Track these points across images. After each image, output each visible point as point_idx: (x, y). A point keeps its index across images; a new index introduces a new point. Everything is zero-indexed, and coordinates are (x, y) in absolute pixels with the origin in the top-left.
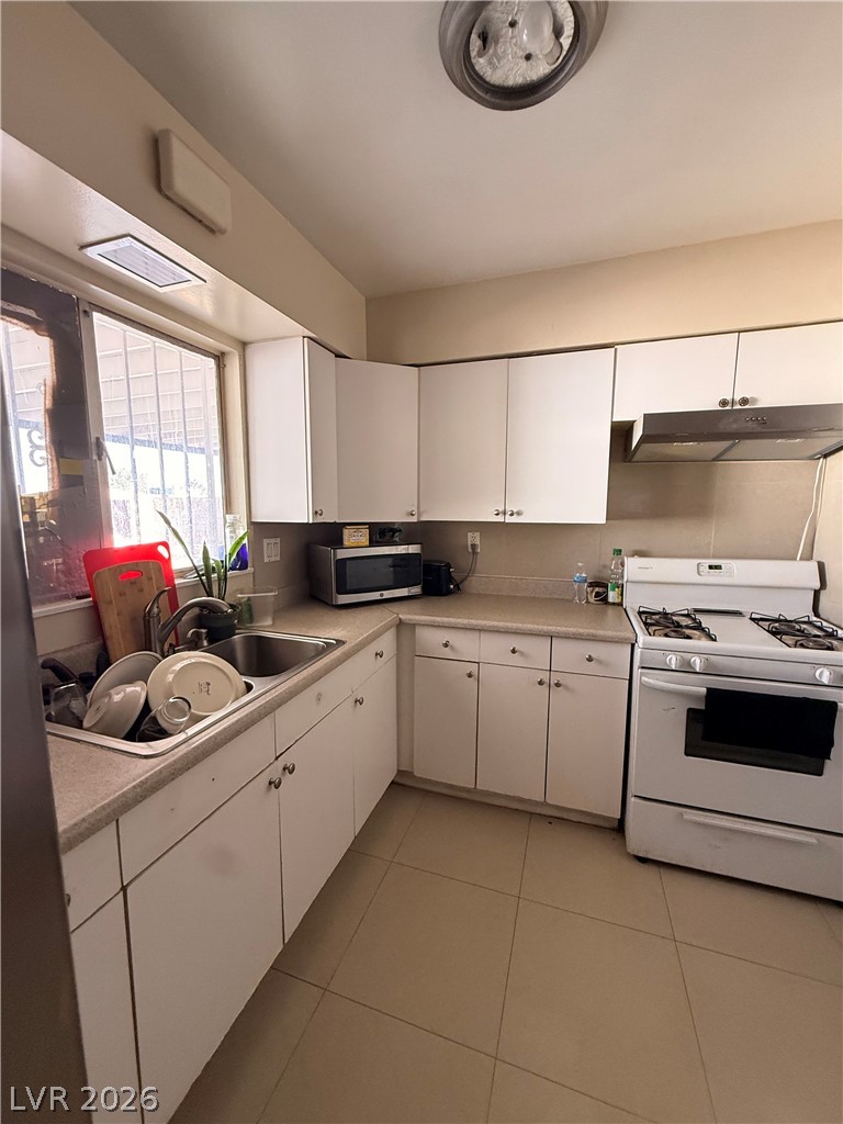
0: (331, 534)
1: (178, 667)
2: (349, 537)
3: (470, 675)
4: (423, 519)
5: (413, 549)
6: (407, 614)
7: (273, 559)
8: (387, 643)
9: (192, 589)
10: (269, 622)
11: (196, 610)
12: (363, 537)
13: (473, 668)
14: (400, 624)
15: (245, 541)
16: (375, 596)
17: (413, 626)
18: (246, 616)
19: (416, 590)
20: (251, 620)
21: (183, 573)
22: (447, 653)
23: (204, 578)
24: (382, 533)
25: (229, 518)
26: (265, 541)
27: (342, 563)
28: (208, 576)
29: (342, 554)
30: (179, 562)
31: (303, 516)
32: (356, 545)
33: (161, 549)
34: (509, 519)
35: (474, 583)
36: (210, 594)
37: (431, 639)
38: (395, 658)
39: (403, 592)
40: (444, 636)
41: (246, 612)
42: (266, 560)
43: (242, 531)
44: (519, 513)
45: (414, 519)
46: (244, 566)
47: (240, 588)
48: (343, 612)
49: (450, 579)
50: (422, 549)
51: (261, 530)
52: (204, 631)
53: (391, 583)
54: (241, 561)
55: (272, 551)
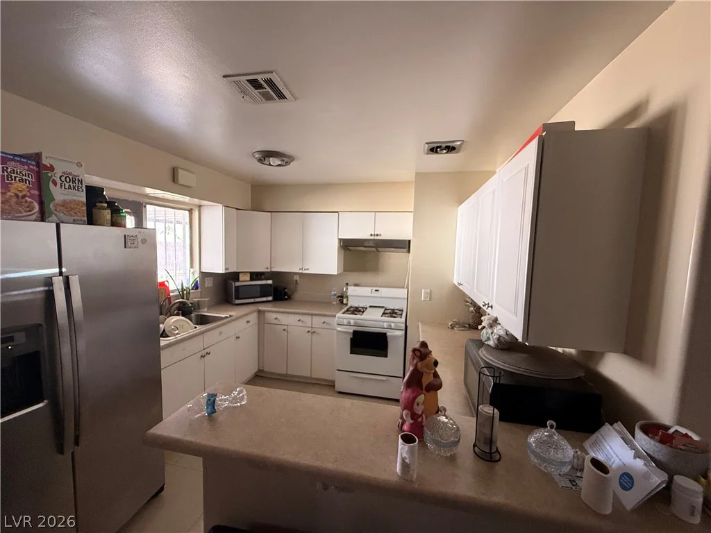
0: (235, 276)
1: (173, 321)
2: (242, 277)
3: (284, 330)
4: (273, 270)
5: (270, 282)
6: (262, 307)
7: (209, 286)
8: (253, 318)
9: (177, 297)
10: (206, 310)
11: (177, 305)
12: (248, 277)
13: (286, 327)
14: (259, 311)
15: (198, 279)
16: (252, 300)
17: (264, 312)
18: (197, 307)
19: (270, 298)
20: (199, 308)
21: (173, 291)
22: (276, 322)
23: (181, 293)
24: (255, 276)
25: (192, 270)
26: (206, 279)
27: (237, 288)
28: (183, 293)
29: (237, 284)
30: (172, 287)
31: (221, 270)
32: (245, 280)
33: (166, 283)
34: (304, 272)
35: (297, 296)
36: (183, 298)
37: (271, 317)
38: (257, 325)
39: (264, 299)
40: (275, 315)
41: (197, 306)
42: (206, 286)
43: (197, 275)
44: (308, 269)
45: (269, 270)
46: (197, 288)
47: (195, 297)
48: (237, 307)
49: (286, 294)
50: (273, 282)
51: (204, 275)
52: (180, 312)
53: (259, 295)
54: (196, 287)
55: (209, 283)
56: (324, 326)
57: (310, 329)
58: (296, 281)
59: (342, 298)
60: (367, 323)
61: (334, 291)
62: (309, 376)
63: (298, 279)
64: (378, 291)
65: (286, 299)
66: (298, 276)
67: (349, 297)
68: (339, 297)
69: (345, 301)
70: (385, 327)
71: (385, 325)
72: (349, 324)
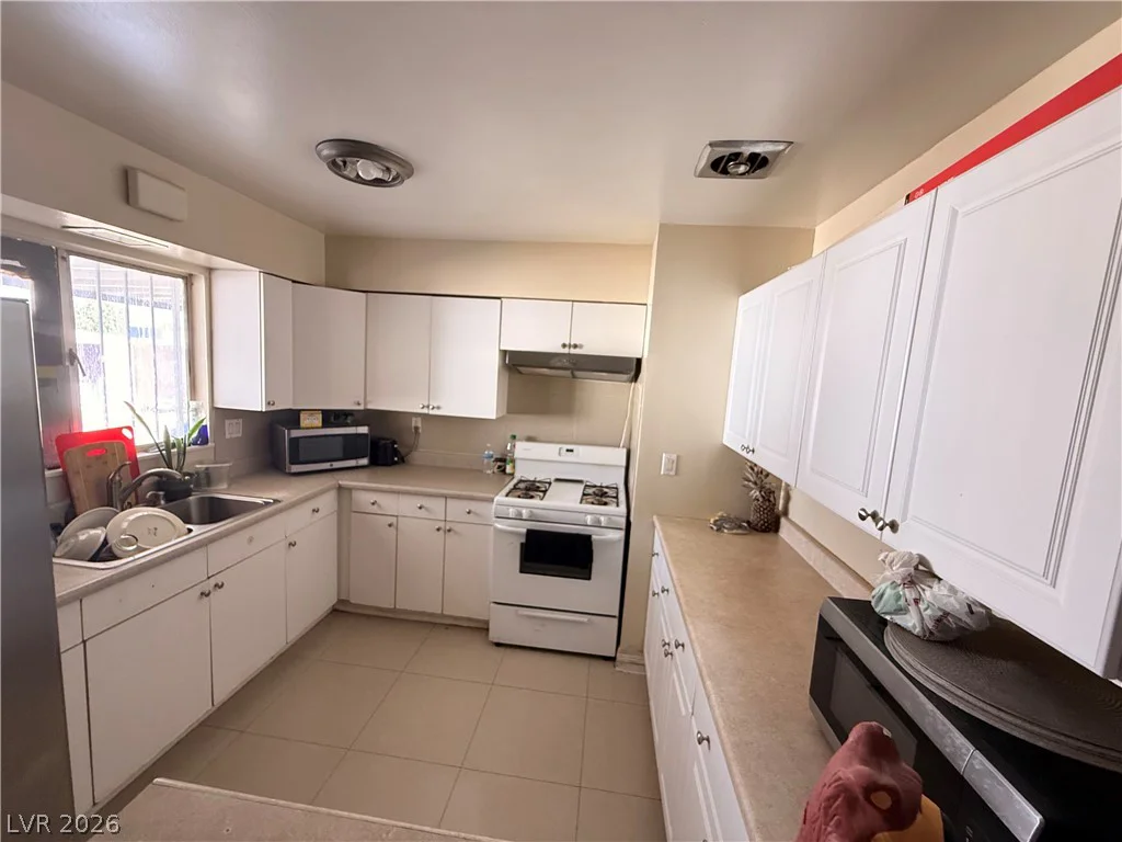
0: (292, 417)
1: (132, 518)
2: (305, 421)
3: (390, 525)
4: (370, 407)
5: (364, 430)
6: (346, 481)
7: (234, 436)
8: (327, 502)
9: (154, 461)
10: (225, 486)
11: (156, 478)
12: (318, 420)
13: (394, 520)
14: (340, 488)
15: (207, 422)
16: (326, 466)
17: (350, 490)
18: (204, 481)
19: (364, 461)
20: (209, 484)
21: (146, 449)
22: (375, 509)
23: (164, 452)
24: (332, 417)
25: (193, 404)
26: (227, 422)
27: (295, 442)
28: (170, 452)
29: (295, 433)
30: (141, 439)
31: (259, 405)
32: (311, 424)
33: (126, 433)
34: (431, 412)
35: (418, 456)
36: (170, 467)
37: (363, 499)
38: (335, 517)
39: (352, 463)
40: (373, 497)
41: (206, 478)
42: (228, 436)
43: (205, 416)
44: (438, 408)
45: (361, 407)
46: (205, 442)
47: (197, 460)
48: (293, 479)
49: (396, 452)
50: (370, 430)
51: (222, 415)
52: (161, 493)
53: (341, 455)
54: (202, 438)
55: (234, 430)
56: (471, 518)
57: (442, 525)
58: (417, 428)
59: (503, 462)
60: (553, 515)
61: (488, 449)
62: (440, 612)
63: (419, 425)
64: (572, 451)
65: (395, 463)
66: (419, 419)
67: (518, 463)
68: (497, 460)
69: (509, 469)
70: (589, 523)
71: (589, 519)
72: (519, 518)
